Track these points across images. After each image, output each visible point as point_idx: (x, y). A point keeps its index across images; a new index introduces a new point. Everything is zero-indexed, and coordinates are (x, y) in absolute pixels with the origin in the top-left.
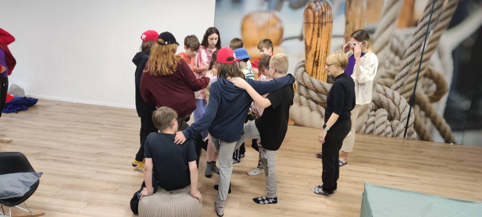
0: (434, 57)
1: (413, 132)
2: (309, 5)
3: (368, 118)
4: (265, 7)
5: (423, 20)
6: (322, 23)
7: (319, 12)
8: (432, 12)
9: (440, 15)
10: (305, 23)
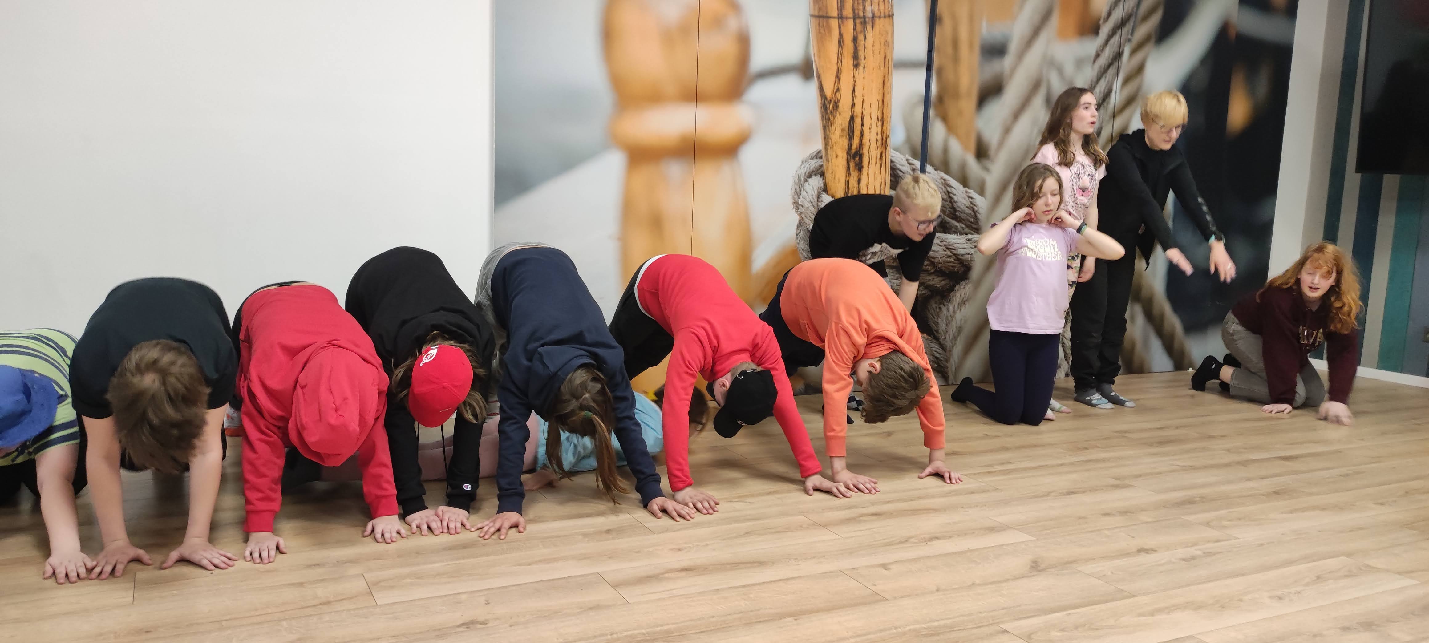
6: (864, 17)
9: (1139, 3)
10: (812, 16)
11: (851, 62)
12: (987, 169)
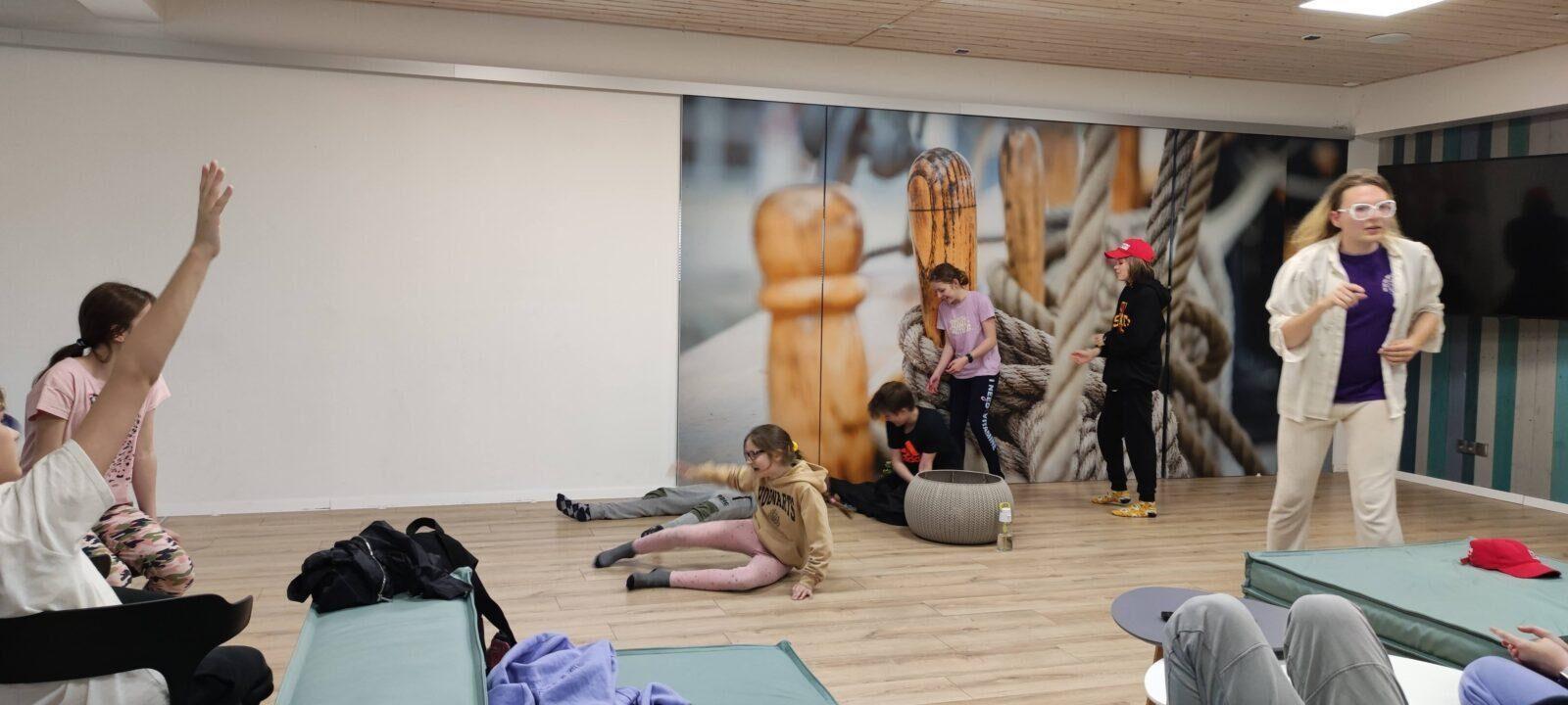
0: (1194, 275)
1: (1180, 459)
2: (918, 166)
3: (1081, 439)
4: (811, 174)
5: (1159, 191)
6: (952, 208)
7: (942, 182)
8: (1174, 174)
9: (1190, 180)
10: (912, 211)
11: (943, 241)
12: (1056, 315)
